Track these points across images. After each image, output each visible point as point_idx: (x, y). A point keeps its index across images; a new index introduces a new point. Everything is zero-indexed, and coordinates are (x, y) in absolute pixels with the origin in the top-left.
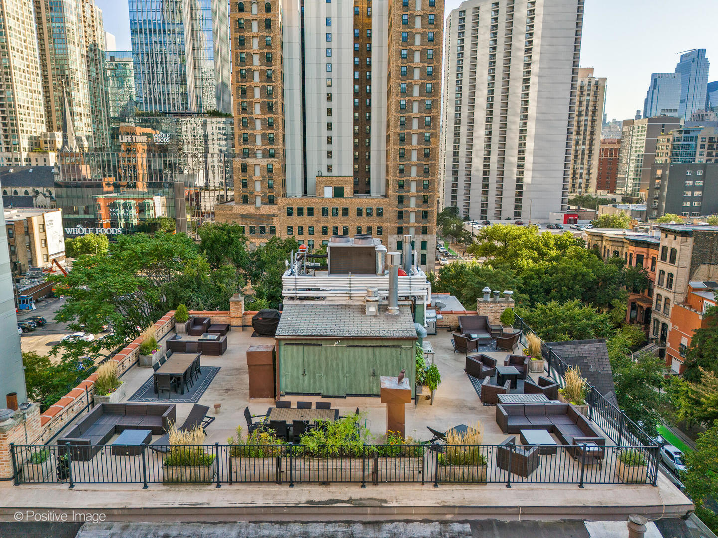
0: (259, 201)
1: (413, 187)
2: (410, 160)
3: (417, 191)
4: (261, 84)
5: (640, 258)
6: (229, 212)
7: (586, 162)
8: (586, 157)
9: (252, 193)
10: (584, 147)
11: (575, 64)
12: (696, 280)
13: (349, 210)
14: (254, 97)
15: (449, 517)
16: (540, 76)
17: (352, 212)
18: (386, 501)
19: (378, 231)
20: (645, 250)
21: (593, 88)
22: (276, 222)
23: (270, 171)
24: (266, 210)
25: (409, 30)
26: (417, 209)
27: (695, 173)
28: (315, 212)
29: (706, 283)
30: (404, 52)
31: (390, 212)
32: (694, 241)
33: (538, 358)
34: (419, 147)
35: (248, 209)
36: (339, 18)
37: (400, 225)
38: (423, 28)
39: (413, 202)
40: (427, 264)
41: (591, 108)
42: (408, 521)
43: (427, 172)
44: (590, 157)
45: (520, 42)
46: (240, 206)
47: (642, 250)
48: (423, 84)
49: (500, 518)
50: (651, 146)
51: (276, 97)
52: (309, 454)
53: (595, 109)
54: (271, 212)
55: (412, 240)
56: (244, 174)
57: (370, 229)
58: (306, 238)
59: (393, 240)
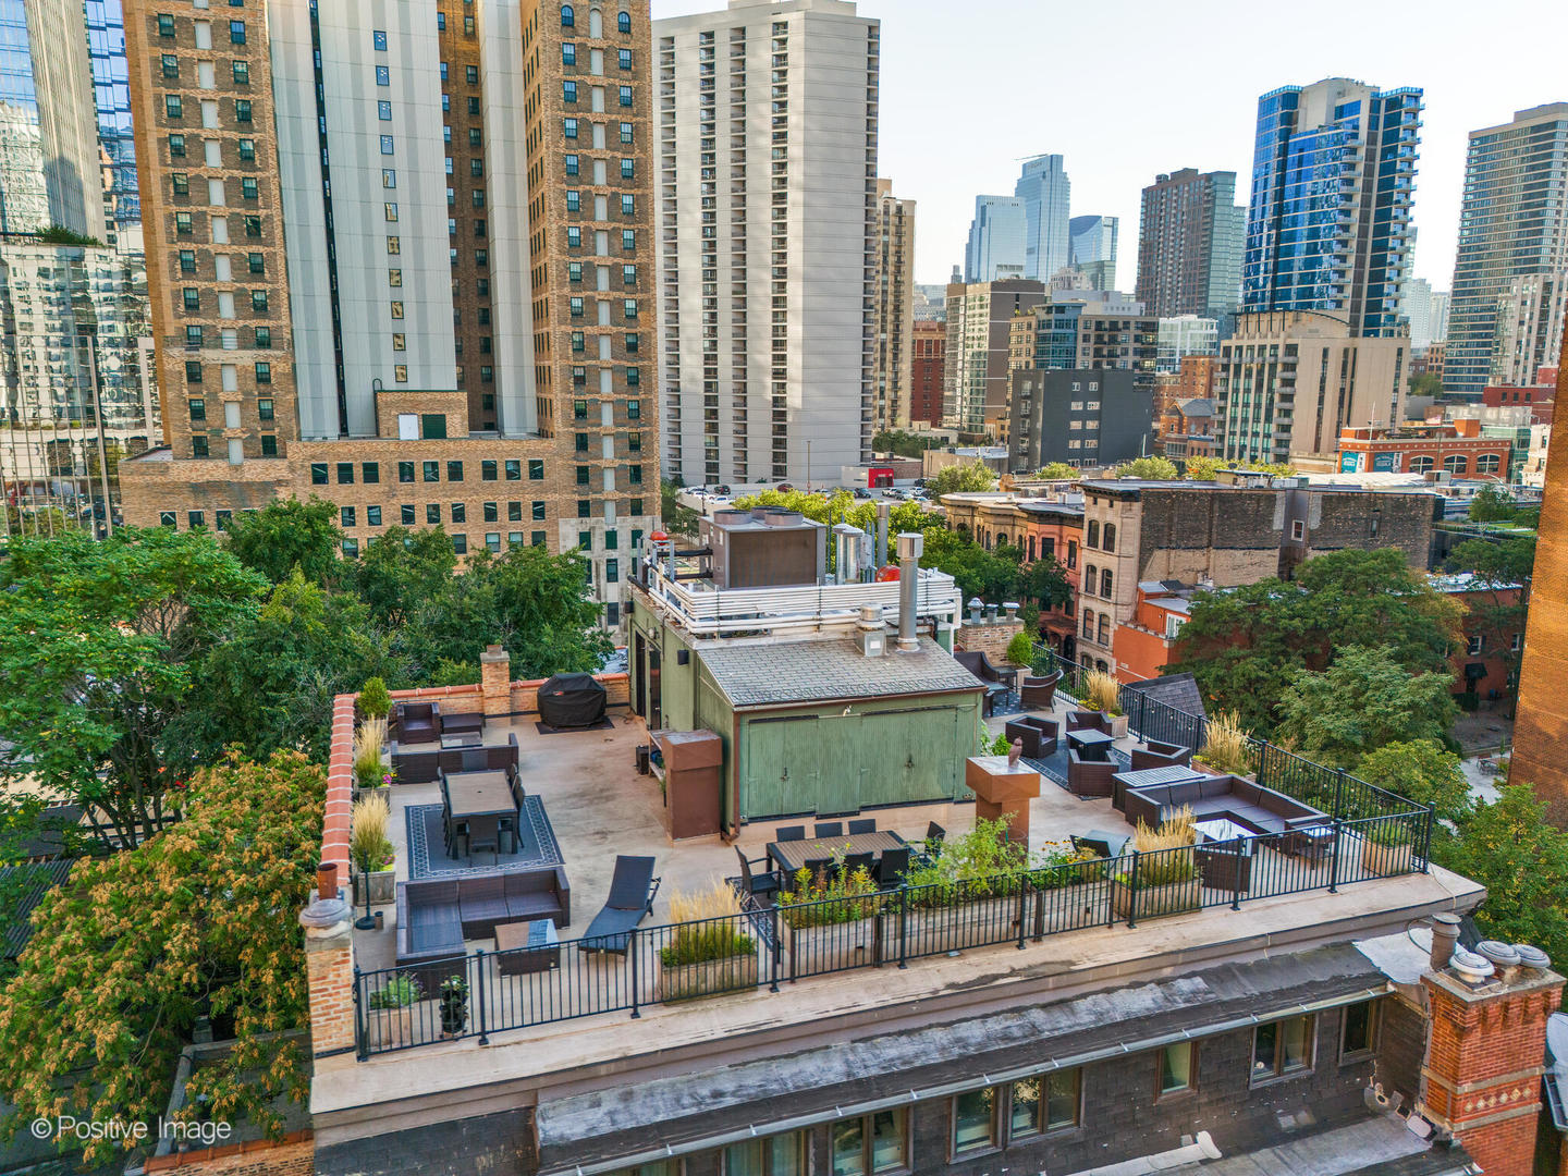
0: (236, 450)
1: (608, 416)
2: (597, 357)
3: (616, 424)
4: (226, 174)
5: (1048, 545)
6: (158, 479)
7: (889, 365)
8: (889, 356)
9: (218, 432)
10: (883, 336)
11: (870, 171)
12: (1149, 579)
13: (465, 466)
14: (208, 202)
15: (1167, 972)
16: (806, 189)
17: (472, 471)
18: (1072, 963)
19: (535, 513)
20: (1055, 529)
21: (893, 220)
23: (263, 379)
24: (259, 470)
25: (578, 78)
26: (617, 463)
27: (1085, 387)
28: (382, 473)
29: (1165, 583)
30: (571, 124)
31: (561, 468)
32: (1144, 509)
33: (1115, 712)
34: (615, 329)
35: (211, 470)
36: (405, 34)
37: (584, 498)
38: (607, 76)
39: (608, 447)
41: (892, 259)
42: (1109, 991)
43: (634, 382)
44: (895, 356)
45: (761, 117)
46: (190, 464)
47: (1051, 530)
48: (615, 195)
49: (1239, 960)
50: (999, 336)
51: (267, 206)
52: (933, 901)
53: (899, 261)
54: (272, 476)
55: (610, 528)
56: (195, 387)
57: (515, 508)
58: (362, 534)
59: (569, 529)
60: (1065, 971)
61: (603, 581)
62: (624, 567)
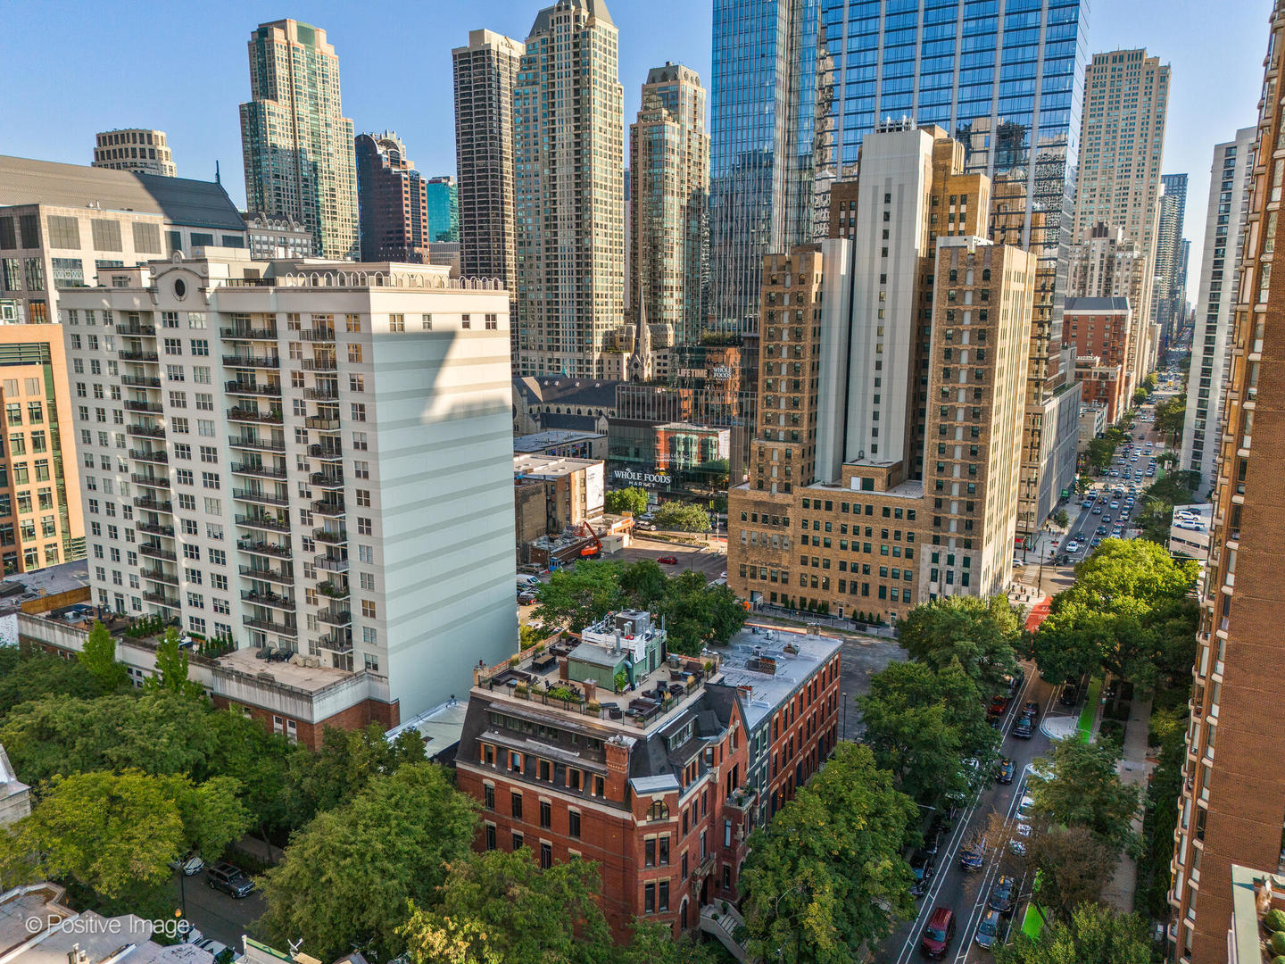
0: (775, 487)
1: (956, 490)
2: (952, 457)
3: (960, 495)
4: (789, 361)
6: (742, 497)
9: (768, 479)
13: (874, 509)
14: (780, 374)
19: (908, 538)
22: (790, 513)
23: (788, 456)
24: (780, 498)
25: (956, 307)
26: (959, 517)
28: (834, 506)
31: (925, 516)
34: (964, 443)
35: (762, 496)
36: (897, 274)
37: (937, 534)
38: (974, 304)
39: (955, 507)
40: (970, 586)
43: (972, 473)
46: (755, 492)
48: (972, 369)
52: (551, 697)
54: (786, 502)
55: (950, 553)
56: (762, 457)
57: (898, 533)
58: (821, 535)
59: (926, 550)
60: (564, 716)
61: (944, 583)
62: (957, 577)
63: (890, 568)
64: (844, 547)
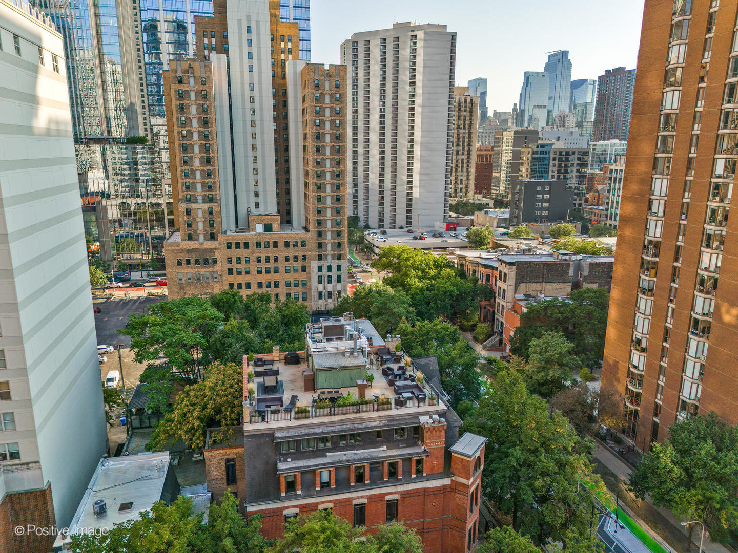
0: (201, 237)
1: (329, 225)
2: (325, 204)
3: (332, 227)
4: (200, 142)
5: (488, 277)
6: (176, 248)
7: (465, 169)
8: (465, 165)
9: (196, 231)
10: (463, 157)
12: (519, 293)
13: (278, 243)
14: (193, 153)
15: (382, 419)
16: (423, 106)
17: (281, 245)
18: (363, 417)
19: (303, 259)
21: (469, 105)
22: (217, 254)
23: (211, 213)
24: (209, 245)
25: (320, 105)
26: (332, 241)
27: (543, 189)
28: (250, 245)
29: (525, 295)
30: (317, 121)
31: (312, 242)
32: (517, 269)
33: (410, 366)
34: (332, 194)
35: (193, 245)
36: (260, 84)
37: (320, 254)
38: (331, 103)
39: (329, 235)
40: (342, 282)
41: (467, 123)
42: (369, 422)
43: (338, 212)
44: (468, 165)
46: (187, 242)
47: (489, 271)
48: (333, 146)
49: (396, 418)
50: (516, 155)
51: (213, 153)
52: (340, 406)
53: (471, 124)
54: (213, 247)
55: (329, 264)
56: (189, 216)
57: (295, 257)
58: (243, 266)
59: (314, 265)
61: (326, 283)
62: (334, 278)
63: (292, 280)
64: (260, 272)
